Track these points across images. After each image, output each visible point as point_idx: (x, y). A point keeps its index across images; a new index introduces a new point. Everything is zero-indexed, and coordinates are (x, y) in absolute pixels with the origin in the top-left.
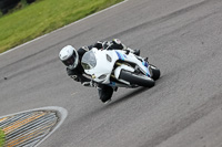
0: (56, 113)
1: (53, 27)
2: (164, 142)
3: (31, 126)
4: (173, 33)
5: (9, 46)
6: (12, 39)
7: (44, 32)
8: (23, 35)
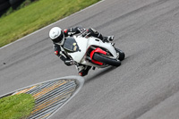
0: (75, 81)
1: (72, 11)
2: (162, 103)
3: (55, 92)
4: (168, 13)
5: (37, 27)
6: (39, 22)
7: (64, 15)
8: (48, 18)
